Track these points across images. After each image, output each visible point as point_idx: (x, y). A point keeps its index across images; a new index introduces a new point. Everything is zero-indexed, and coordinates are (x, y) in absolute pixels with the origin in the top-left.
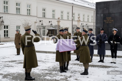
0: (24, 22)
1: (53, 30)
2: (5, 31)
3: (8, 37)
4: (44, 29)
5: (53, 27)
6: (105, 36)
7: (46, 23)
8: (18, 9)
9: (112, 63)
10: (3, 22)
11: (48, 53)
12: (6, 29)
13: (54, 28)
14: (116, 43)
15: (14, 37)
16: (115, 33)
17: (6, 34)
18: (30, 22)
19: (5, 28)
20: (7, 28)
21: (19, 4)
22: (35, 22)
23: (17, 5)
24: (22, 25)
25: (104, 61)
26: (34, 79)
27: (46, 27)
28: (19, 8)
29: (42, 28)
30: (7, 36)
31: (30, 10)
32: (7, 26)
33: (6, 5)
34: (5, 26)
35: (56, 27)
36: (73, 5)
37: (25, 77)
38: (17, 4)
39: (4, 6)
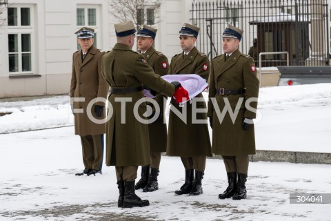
1: (286, 25)
2: (12, 38)
3: (33, 71)
4: (235, 19)
5: (282, 8)
11: (264, 160)
12: (19, 30)
13: (289, 11)
15: (67, 69)
17: (20, 53)
19: (11, 22)
20: (25, 21)
27: (245, 12)
29: (223, 13)
30: (26, 64)
32: (25, 12)
34: (11, 12)
35: (300, 10)
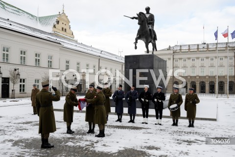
2: (21, 85)
3: (25, 92)
6: (136, 93)
7: (69, 77)
8: (37, 61)
9: (143, 123)
10: (18, 74)
14: (147, 101)
17: (22, 88)
19: (21, 82)
20: (24, 82)
21: (39, 55)
23: (36, 56)
24: (41, 79)
25: (135, 121)
26: (53, 147)
28: (39, 60)
30: (24, 90)
31: (51, 61)
32: (24, 80)
33: (23, 56)
34: (21, 80)
36: (99, 58)
37: (41, 144)
38: (36, 54)
39: (21, 57)
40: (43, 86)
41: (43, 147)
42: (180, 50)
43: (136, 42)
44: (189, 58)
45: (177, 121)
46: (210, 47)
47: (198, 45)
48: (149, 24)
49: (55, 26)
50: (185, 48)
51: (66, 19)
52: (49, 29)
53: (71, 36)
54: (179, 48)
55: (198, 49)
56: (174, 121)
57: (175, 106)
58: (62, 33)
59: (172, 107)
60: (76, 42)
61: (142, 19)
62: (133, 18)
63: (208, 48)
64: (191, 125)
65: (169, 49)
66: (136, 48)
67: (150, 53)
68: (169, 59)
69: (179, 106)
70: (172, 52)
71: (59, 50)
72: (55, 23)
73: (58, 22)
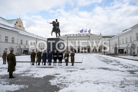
0: (9, 46)
1: (26, 50)
7: (22, 47)
8: (6, 40)
16: (55, 52)
18: (13, 46)
22: (16, 47)
24: (8, 48)
26: (15, 77)
27: (23, 49)
28: (7, 39)
29: (20, 49)
31: (13, 40)
38: (6, 37)
40: (11, 51)
41: (10, 78)
42: (70, 36)
43: (52, 33)
44: (73, 39)
45: (68, 64)
46: (81, 35)
47: (77, 34)
48: (57, 26)
49: (15, 24)
50: (72, 35)
51: (21, 21)
52: (13, 25)
53: (23, 29)
54: (69, 35)
55: (77, 36)
56: (66, 64)
57: (66, 58)
58: (19, 28)
59: (65, 58)
60: (26, 31)
61: (54, 24)
62: (51, 23)
63: (80, 36)
64: (73, 65)
65: (66, 35)
66: (52, 35)
67: (58, 37)
68: (66, 40)
69: (68, 58)
70: (67, 37)
71: (17, 35)
72: (16, 23)
73: (17, 23)
